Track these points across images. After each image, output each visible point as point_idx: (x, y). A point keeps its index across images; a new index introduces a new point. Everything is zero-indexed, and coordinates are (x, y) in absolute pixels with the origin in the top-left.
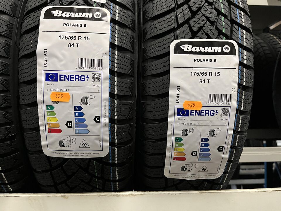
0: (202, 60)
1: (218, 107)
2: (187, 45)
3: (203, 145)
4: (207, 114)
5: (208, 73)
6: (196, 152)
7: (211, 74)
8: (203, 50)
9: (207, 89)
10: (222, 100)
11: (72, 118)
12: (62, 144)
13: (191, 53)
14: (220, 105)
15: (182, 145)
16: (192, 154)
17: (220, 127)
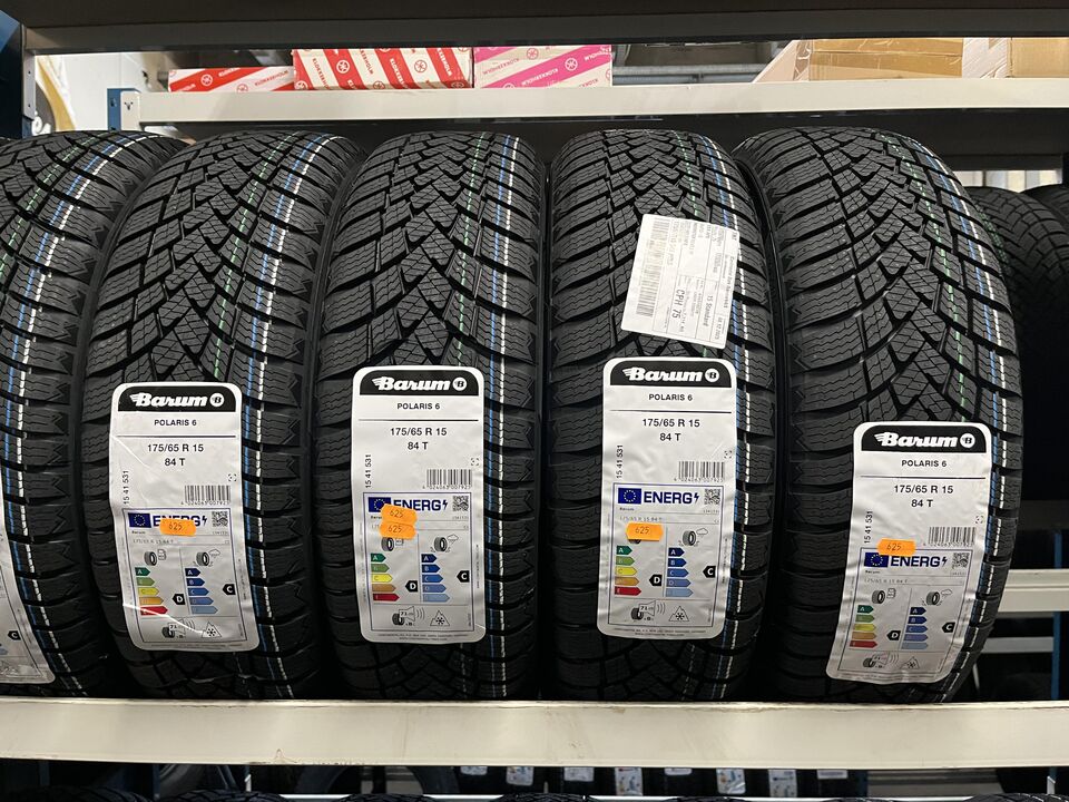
0: (918, 463)
1: (948, 551)
2: (887, 434)
3: (913, 620)
4: (924, 564)
5: (929, 489)
6: (899, 632)
7: (935, 488)
8: (920, 444)
9: (924, 519)
10: (955, 538)
11: (662, 569)
12: (636, 615)
13: (897, 449)
14: (952, 547)
15: (872, 618)
16: (889, 636)
17: (950, 587)
